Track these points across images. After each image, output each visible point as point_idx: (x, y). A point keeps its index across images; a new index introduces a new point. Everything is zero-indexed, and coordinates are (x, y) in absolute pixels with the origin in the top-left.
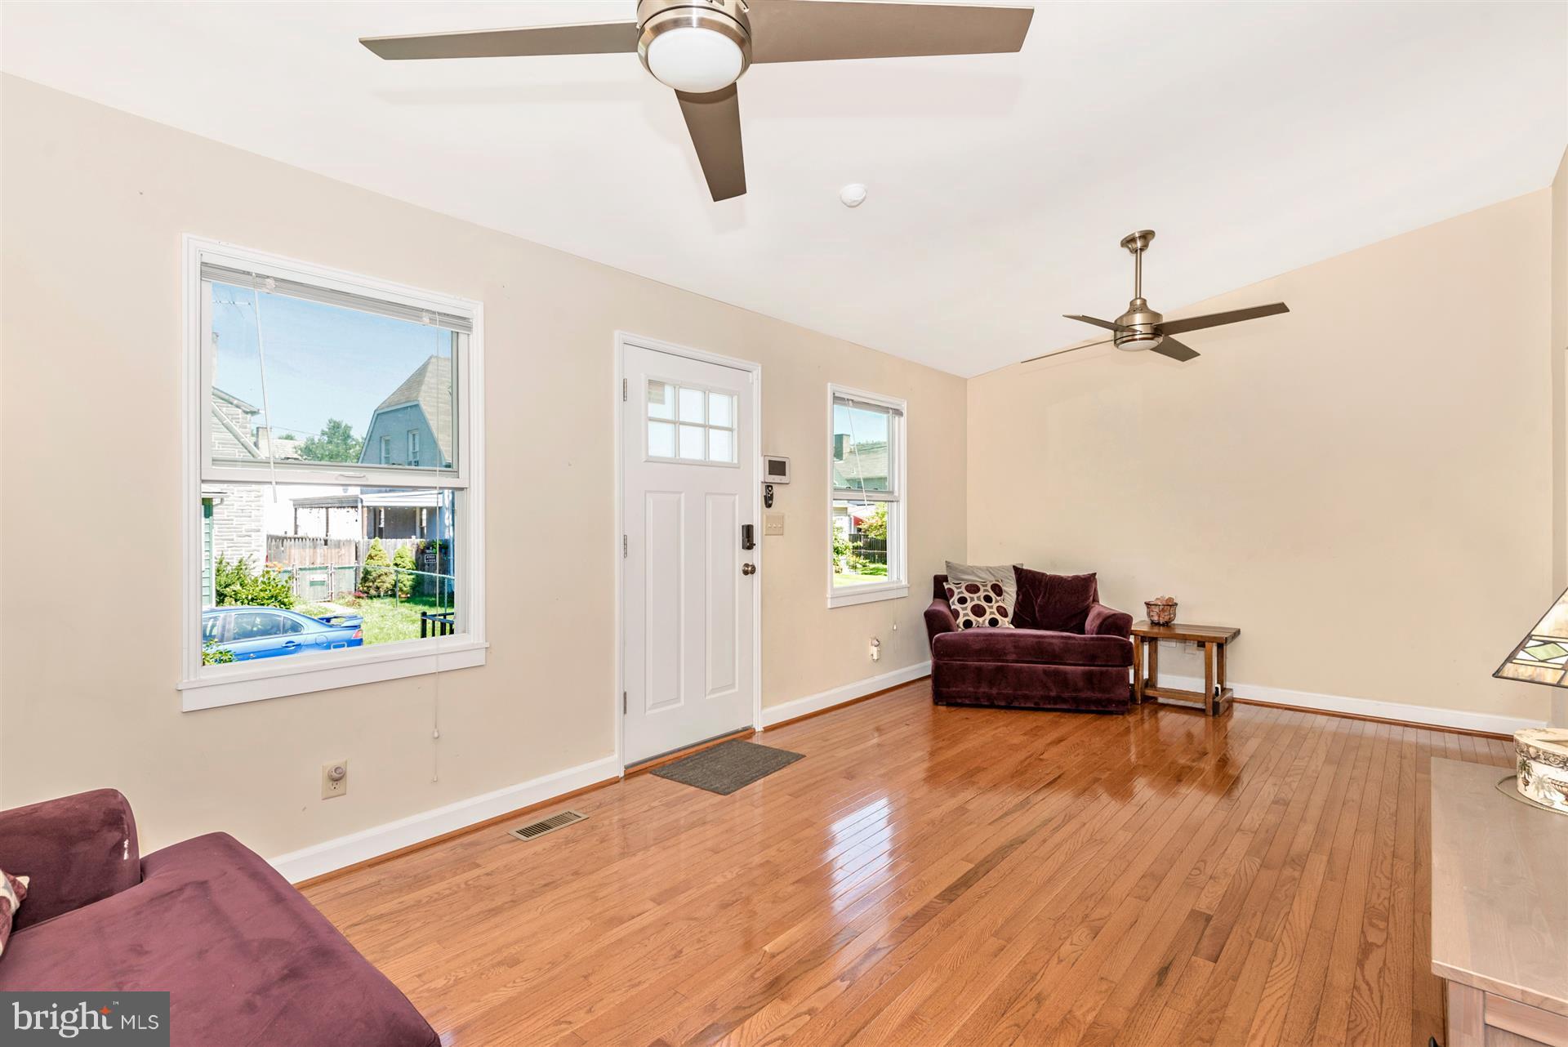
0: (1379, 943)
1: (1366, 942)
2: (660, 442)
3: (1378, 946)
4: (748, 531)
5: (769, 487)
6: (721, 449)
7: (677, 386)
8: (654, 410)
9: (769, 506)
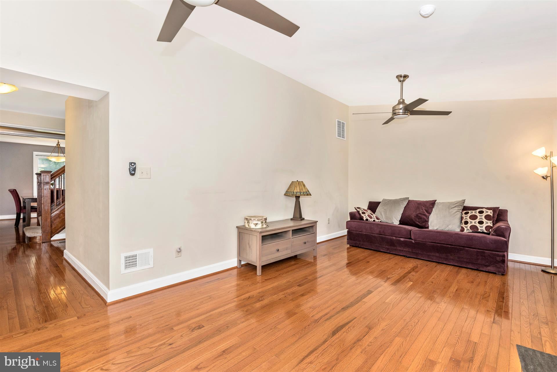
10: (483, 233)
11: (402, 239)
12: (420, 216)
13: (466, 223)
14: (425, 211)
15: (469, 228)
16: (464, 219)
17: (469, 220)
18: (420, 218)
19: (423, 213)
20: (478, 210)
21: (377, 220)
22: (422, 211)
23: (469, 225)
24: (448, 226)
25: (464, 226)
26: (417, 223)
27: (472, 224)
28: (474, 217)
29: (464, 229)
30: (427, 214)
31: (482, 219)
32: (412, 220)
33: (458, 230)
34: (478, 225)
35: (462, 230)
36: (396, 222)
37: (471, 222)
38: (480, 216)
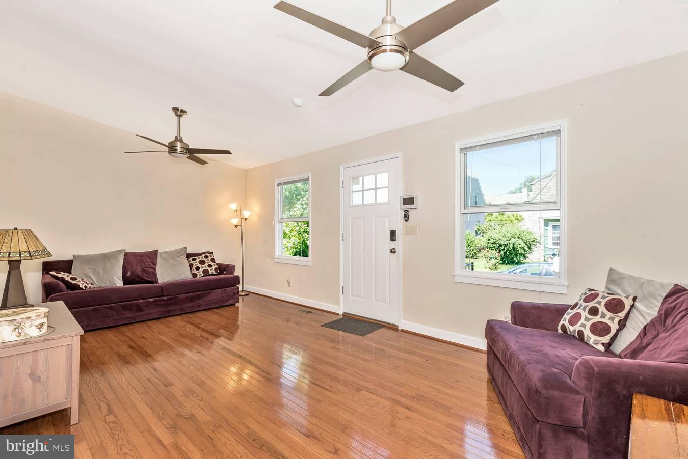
0: (107, 417)
1: (112, 414)
2: (356, 199)
3: (106, 415)
4: (393, 234)
5: (406, 211)
6: (383, 196)
7: (363, 176)
8: (355, 188)
9: (406, 220)
10: (213, 275)
11: (151, 300)
12: (147, 270)
13: (198, 268)
14: (151, 264)
15: (202, 273)
16: (194, 265)
17: (200, 266)
18: (147, 272)
19: (149, 266)
20: (203, 255)
21: (92, 286)
22: (147, 264)
23: (201, 270)
24: (180, 275)
25: (196, 272)
26: (146, 278)
27: (203, 269)
28: (202, 262)
29: (197, 274)
30: (154, 267)
31: (209, 262)
32: (139, 276)
33: (190, 277)
34: (208, 269)
35: (195, 275)
36: (119, 283)
37: (202, 267)
38: (195, 263)
